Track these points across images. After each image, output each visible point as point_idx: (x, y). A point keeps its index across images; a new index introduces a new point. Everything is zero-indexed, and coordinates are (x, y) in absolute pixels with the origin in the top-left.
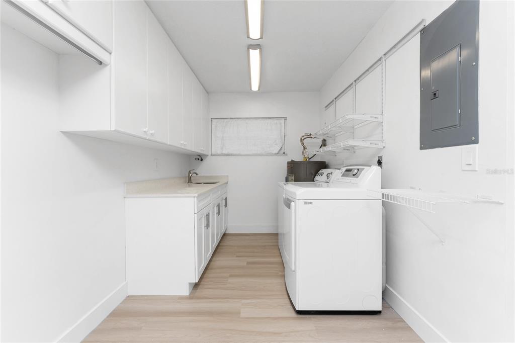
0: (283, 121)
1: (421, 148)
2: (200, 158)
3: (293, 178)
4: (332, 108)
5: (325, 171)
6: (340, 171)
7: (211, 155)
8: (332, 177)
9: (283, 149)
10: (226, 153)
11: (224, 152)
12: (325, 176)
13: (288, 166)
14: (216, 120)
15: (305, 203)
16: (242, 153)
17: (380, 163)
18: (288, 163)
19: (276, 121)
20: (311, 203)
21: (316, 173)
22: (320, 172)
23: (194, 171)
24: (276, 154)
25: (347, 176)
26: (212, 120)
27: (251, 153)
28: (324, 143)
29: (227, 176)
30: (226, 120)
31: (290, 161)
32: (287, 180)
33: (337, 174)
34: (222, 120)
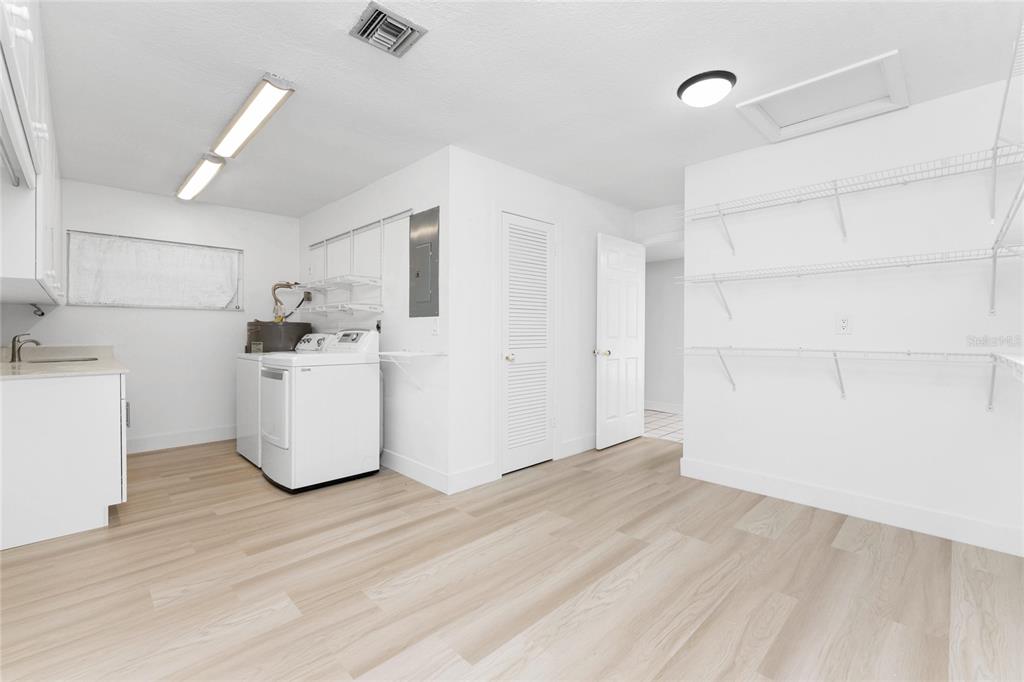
0: (235, 255)
1: (410, 316)
2: (39, 310)
3: (261, 347)
4: (320, 251)
5: (314, 337)
6: (336, 336)
7: (68, 304)
8: (325, 344)
9: (235, 301)
10: (109, 302)
11: (103, 300)
12: (314, 343)
13: (249, 330)
14: (82, 236)
15: (303, 370)
16: (145, 304)
17: (378, 328)
18: (250, 324)
19: (221, 253)
20: (309, 370)
21: (299, 339)
22: (305, 337)
23: (27, 338)
24: (223, 309)
25: (345, 341)
26: (68, 234)
27: (169, 305)
28: (308, 297)
29: (111, 347)
30: (106, 239)
31: (252, 321)
32: (248, 350)
33: (331, 340)
34: (98, 239)
